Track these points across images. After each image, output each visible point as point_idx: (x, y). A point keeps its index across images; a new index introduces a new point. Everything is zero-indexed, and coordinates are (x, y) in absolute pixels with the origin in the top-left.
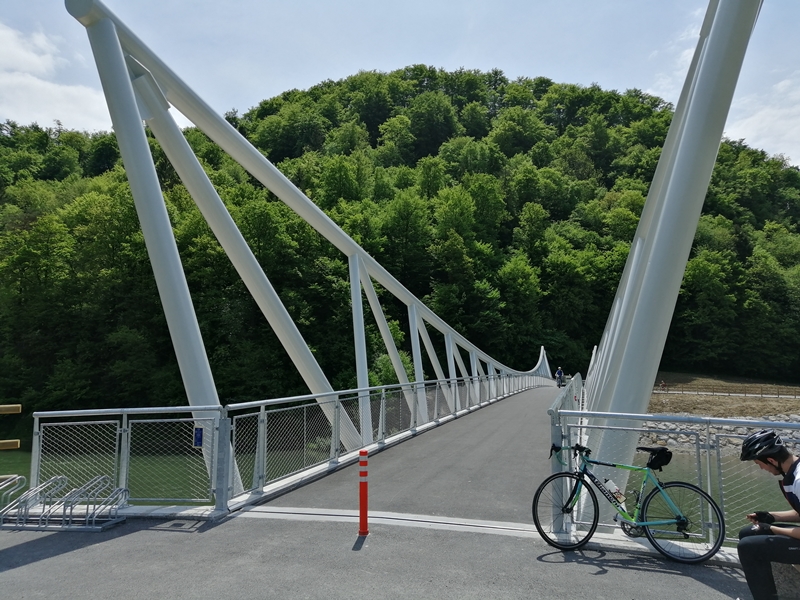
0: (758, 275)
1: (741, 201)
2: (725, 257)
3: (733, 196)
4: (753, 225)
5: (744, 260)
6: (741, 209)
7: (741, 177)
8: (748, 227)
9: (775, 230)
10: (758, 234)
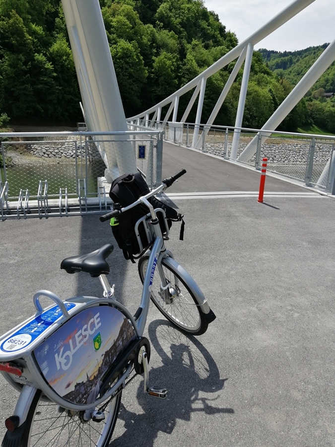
0: (188, 70)
1: (182, 24)
2: (174, 58)
3: (179, 20)
4: (187, 40)
5: (182, 60)
6: (182, 29)
7: (183, 9)
8: (184, 41)
9: (196, 45)
10: (189, 46)
